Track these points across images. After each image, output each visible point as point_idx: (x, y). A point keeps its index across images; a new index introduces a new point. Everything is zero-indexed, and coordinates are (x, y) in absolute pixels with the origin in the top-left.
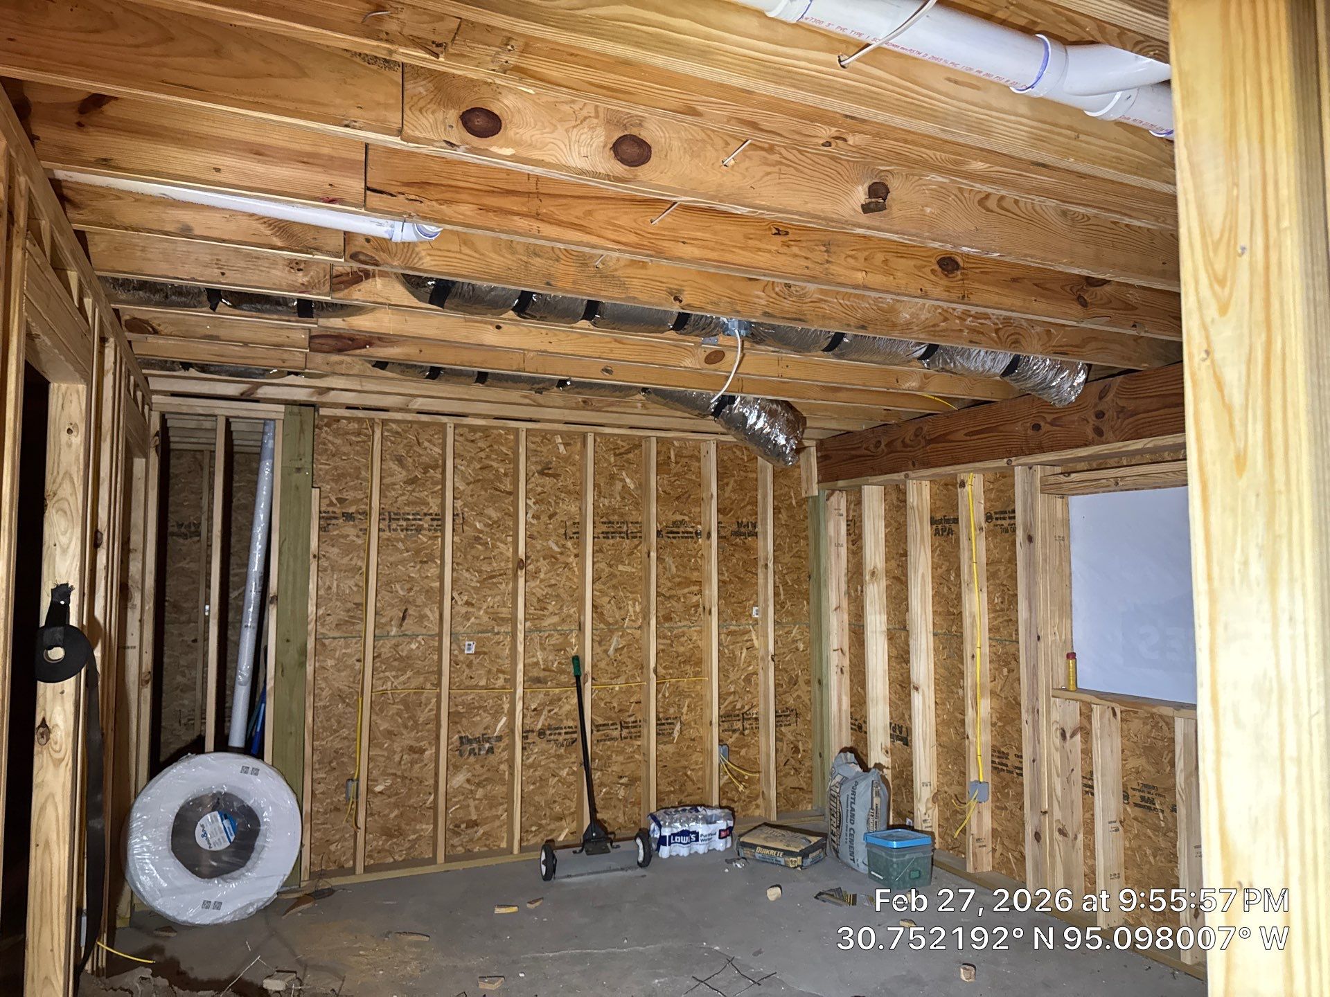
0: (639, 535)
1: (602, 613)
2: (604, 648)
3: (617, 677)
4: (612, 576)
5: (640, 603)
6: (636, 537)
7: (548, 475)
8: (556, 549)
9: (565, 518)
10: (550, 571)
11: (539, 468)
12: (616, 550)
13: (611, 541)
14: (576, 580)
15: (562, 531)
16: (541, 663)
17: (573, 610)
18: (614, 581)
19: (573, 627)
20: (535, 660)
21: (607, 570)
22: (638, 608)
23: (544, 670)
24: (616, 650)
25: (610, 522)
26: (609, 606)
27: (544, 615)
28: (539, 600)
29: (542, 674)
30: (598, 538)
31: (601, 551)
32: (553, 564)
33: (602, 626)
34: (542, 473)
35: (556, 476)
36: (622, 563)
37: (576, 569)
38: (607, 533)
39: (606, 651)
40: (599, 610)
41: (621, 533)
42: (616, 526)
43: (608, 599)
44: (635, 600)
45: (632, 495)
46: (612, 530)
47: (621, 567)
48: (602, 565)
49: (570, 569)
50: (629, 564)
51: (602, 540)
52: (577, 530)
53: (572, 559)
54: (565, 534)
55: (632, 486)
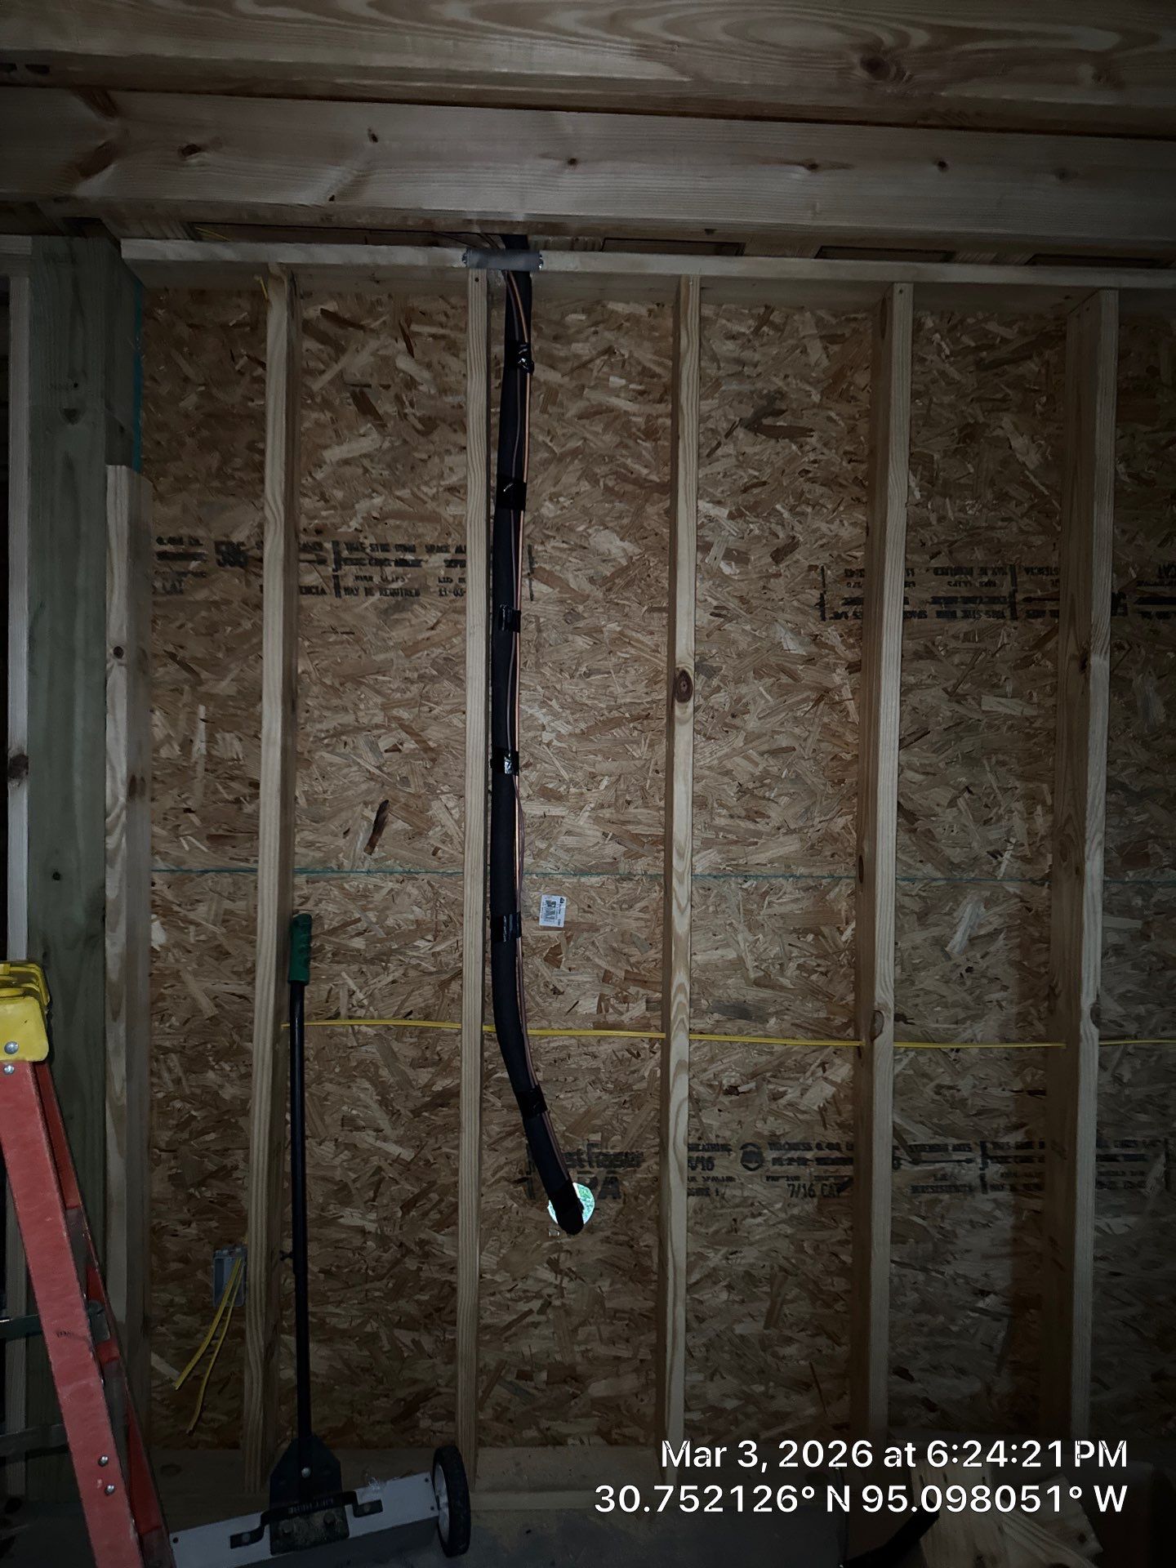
0: (1049, 606)
1: (929, 834)
2: (935, 932)
3: (975, 1018)
4: (960, 727)
5: (1050, 810)
6: (1039, 614)
7: (774, 433)
8: (792, 645)
9: (823, 559)
10: (773, 712)
11: (748, 412)
12: (977, 652)
13: (962, 626)
14: (850, 738)
15: (813, 596)
16: (750, 962)
17: (841, 822)
18: (968, 744)
19: (840, 871)
20: (731, 955)
21: (946, 710)
22: (1041, 822)
23: (757, 983)
24: (972, 941)
25: (958, 570)
26: (949, 815)
27: (759, 834)
28: (742, 791)
29: (752, 995)
30: (922, 615)
31: (928, 654)
32: (783, 691)
33: (928, 869)
34: (754, 426)
35: (796, 434)
36: (994, 687)
37: (851, 706)
38: (950, 600)
39: (940, 943)
40: (920, 825)
41: (994, 600)
42: (978, 580)
43: (949, 794)
44: (1032, 799)
45: (1031, 487)
46: (964, 592)
47: (990, 703)
48: (933, 696)
49: (833, 705)
50: (1016, 694)
51: (932, 622)
52: (857, 593)
53: (839, 677)
54: (821, 604)
55: (1032, 460)
